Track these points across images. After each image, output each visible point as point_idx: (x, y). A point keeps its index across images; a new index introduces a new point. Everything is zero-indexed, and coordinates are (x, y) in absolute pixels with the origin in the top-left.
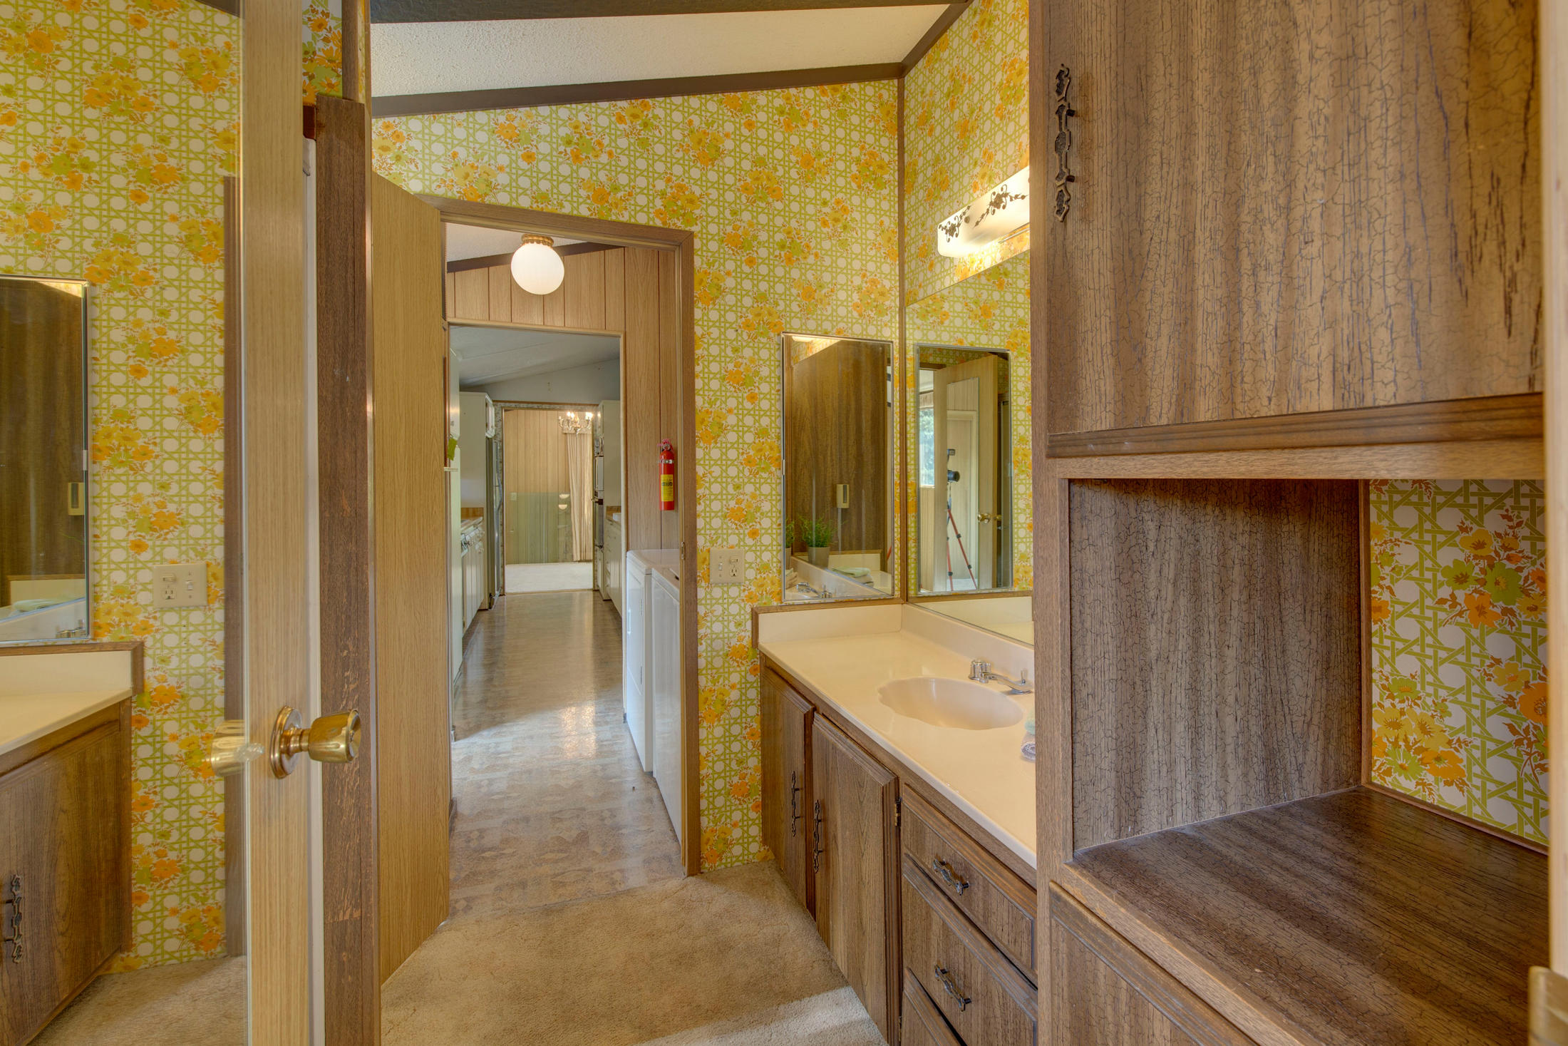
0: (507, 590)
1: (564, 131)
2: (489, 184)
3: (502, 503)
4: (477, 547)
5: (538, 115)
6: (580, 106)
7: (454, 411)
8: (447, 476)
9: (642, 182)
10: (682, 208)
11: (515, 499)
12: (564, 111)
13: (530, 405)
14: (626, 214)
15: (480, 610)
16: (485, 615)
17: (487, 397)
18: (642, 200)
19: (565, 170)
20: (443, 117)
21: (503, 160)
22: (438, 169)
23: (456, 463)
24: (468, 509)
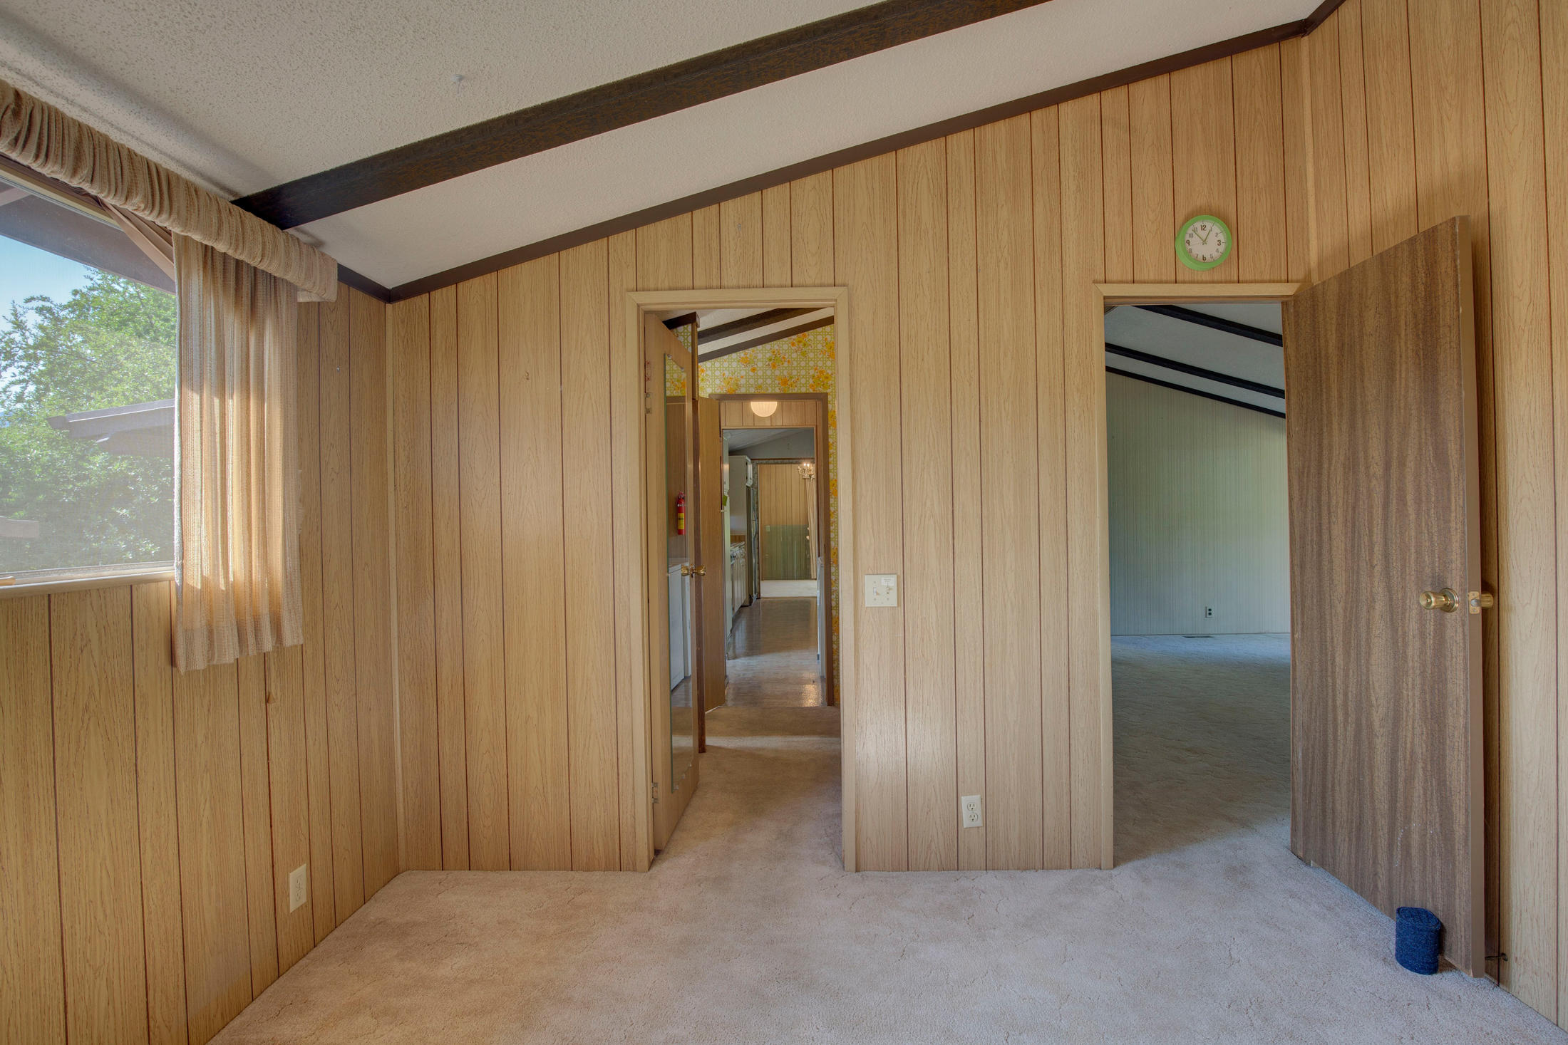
0: (762, 595)
1: (768, 355)
2: (737, 385)
3: (757, 533)
4: (741, 562)
5: (757, 350)
6: (775, 342)
7: (726, 467)
8: (722, 515)
9: (803, 372)
10: (823, 381)
11: (769, 530)
12: (768, 346)
13: (776, 461)
14: (796, 389)
15: (742, 606)
16: (747, 610)
17: (747, 458)
18: (803, 381)
19: (769, 373)
20: (719, 359)
21: (743, 373)
22: (717, 382)
23: (727, 508)
24: (735, 536)
